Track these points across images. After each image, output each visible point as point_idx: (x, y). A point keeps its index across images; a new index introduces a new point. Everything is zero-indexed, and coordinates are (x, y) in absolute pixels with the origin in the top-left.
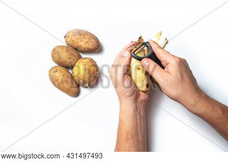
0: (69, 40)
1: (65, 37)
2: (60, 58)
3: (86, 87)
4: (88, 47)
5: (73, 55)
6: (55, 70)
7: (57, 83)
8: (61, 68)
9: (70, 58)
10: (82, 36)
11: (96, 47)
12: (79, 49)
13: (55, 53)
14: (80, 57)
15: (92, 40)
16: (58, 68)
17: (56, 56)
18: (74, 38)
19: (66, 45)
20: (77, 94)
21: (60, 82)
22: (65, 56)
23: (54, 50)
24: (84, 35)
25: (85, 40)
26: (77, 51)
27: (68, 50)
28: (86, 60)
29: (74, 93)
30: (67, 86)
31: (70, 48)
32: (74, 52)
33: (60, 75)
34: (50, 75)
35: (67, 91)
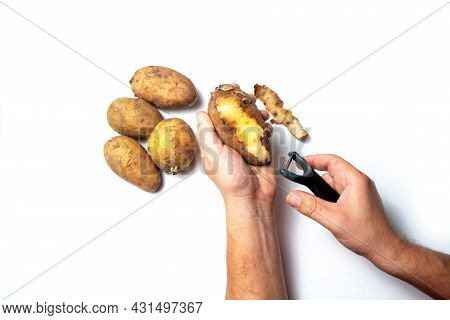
0: (138, 86)
1: (131, 82)
2: (123, 121)
3: (174, 174)
4: (175, 98)
5: (147, 115)
6: (115, 143)
7: (119, 167)
8: (127, 140)
9: (142, 121)
10: (163, 79)
11: (190, 98)
12: (157, 104)
13: (114, 113)
14: (160, 118)
15: (181, 85)
16: (120, 140)
17: (117, 117)
18: (147, 83)
19: (133, 97)
20: (158, 186)
21: (125, 165)
22: (132, 117)
23: (112, 107)
24: (166, 77)
25: (168, 86)
26: (155, 106)
27: (137, 107)
28: (172, 124)
29: (152, 184)
30: (138, 172)
31: (141, 101)
32: (149, 109)
33: (125, 152)
34: (106, 154)
35: (139, 183)
